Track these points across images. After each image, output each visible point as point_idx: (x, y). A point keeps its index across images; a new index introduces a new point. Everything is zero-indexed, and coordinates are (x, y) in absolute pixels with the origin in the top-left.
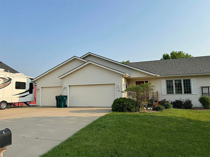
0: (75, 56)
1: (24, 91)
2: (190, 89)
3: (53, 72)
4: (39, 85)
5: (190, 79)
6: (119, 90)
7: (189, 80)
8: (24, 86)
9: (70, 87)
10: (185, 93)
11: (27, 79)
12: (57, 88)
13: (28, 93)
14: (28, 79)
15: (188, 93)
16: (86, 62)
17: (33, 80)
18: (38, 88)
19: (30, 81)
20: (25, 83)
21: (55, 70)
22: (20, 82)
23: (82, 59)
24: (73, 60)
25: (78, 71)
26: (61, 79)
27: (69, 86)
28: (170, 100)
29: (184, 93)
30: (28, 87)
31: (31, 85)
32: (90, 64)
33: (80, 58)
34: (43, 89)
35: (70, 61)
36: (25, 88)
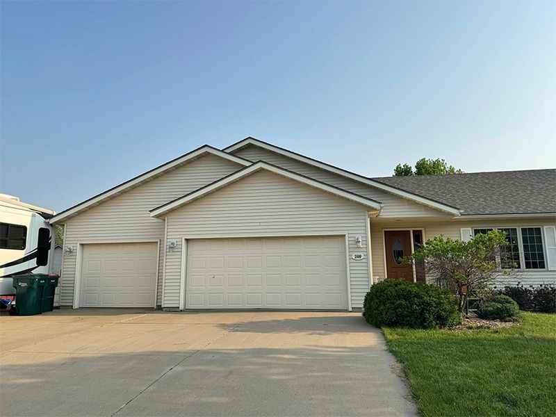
0: (206, 146)
1: (20, 254)
2: (541, 256)
3: (124, 195)
4: (72, 237)
5: (540, 228)
6: (360, 256)
7: (538, 230)
8: (22, 239)
9: (191, 244)
10: (528, 266)
11: (31, 213)
12: (138, 247)
13: (33, 262)
14: (34, 216)
15: (535, 266)
16: (247, 167)
17: (52, 221)
18: (71, 246)
19: (41, 223)
20: (24, 228)
21: (133, 187)
22: (7, 225)
23: (230, 154)
24: (199, 157)
25: (219, 193)
26: (158, 216)
27: (187, 240)
28: (495, 287)
29: (527, 268)
30: (32, 243)
31: (44, 234)
32: (261, 170)
33: (223, 151)
34: (87, 249)
35: (189, 162)
36: (22, 247)
